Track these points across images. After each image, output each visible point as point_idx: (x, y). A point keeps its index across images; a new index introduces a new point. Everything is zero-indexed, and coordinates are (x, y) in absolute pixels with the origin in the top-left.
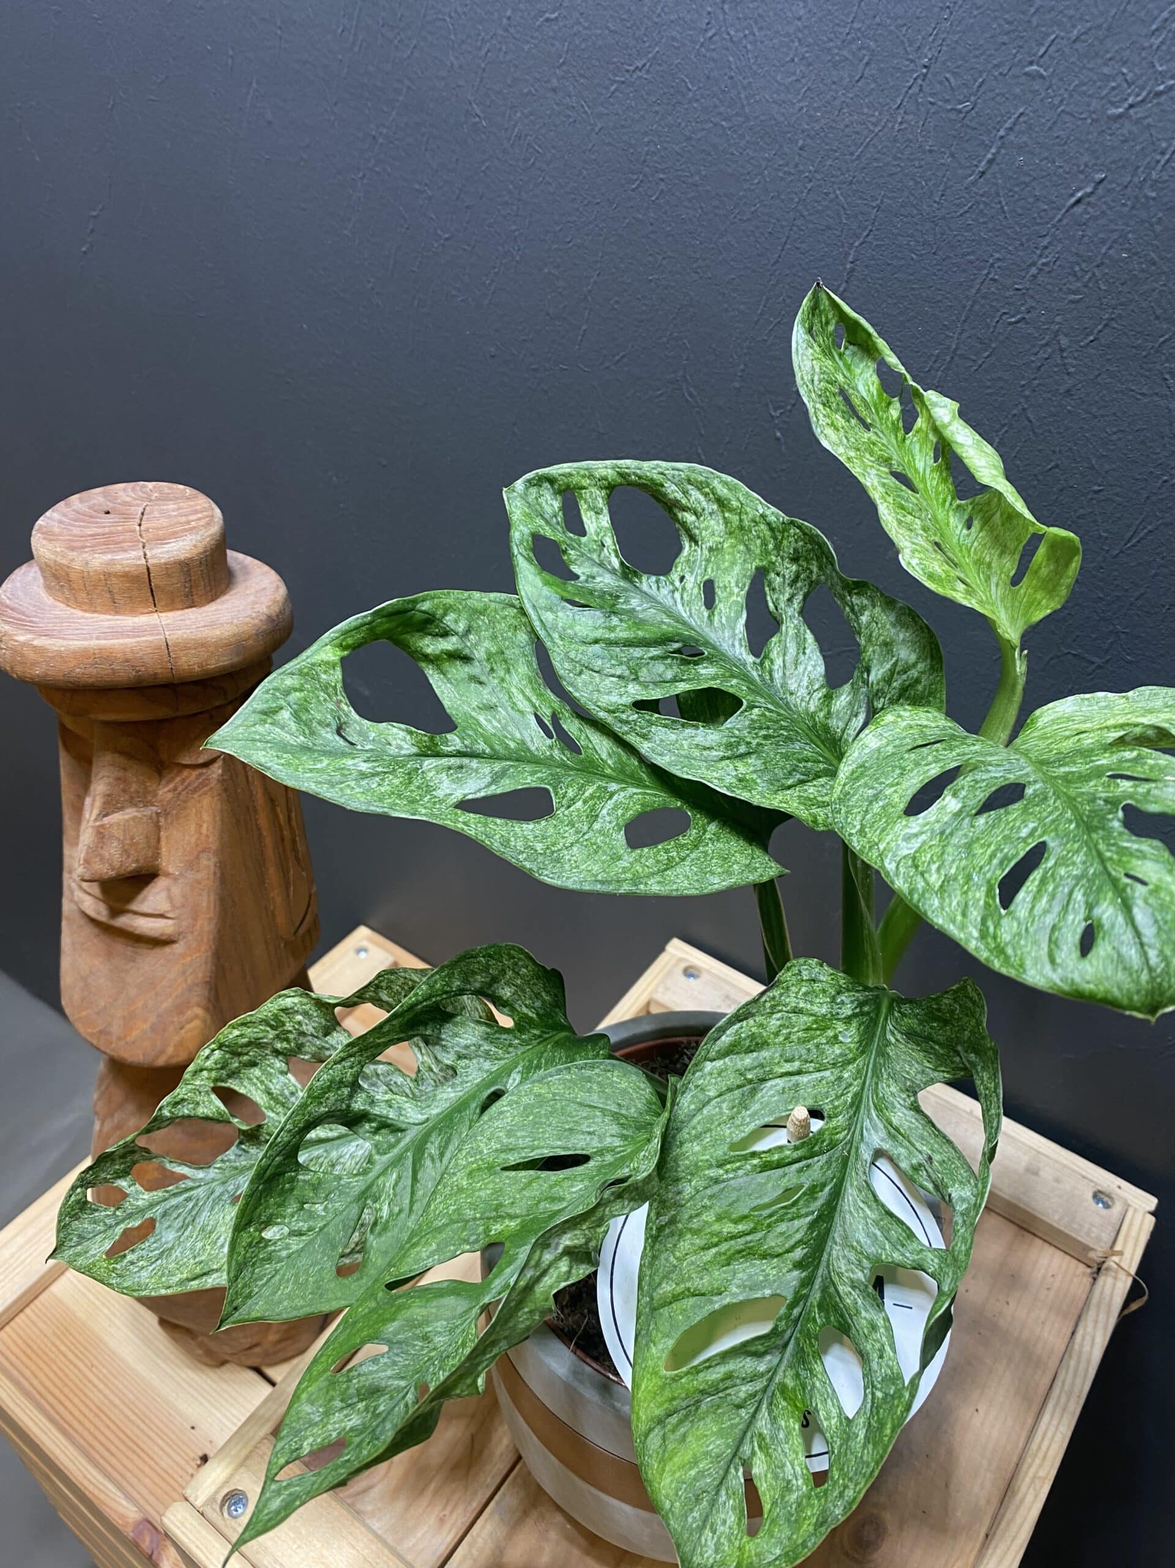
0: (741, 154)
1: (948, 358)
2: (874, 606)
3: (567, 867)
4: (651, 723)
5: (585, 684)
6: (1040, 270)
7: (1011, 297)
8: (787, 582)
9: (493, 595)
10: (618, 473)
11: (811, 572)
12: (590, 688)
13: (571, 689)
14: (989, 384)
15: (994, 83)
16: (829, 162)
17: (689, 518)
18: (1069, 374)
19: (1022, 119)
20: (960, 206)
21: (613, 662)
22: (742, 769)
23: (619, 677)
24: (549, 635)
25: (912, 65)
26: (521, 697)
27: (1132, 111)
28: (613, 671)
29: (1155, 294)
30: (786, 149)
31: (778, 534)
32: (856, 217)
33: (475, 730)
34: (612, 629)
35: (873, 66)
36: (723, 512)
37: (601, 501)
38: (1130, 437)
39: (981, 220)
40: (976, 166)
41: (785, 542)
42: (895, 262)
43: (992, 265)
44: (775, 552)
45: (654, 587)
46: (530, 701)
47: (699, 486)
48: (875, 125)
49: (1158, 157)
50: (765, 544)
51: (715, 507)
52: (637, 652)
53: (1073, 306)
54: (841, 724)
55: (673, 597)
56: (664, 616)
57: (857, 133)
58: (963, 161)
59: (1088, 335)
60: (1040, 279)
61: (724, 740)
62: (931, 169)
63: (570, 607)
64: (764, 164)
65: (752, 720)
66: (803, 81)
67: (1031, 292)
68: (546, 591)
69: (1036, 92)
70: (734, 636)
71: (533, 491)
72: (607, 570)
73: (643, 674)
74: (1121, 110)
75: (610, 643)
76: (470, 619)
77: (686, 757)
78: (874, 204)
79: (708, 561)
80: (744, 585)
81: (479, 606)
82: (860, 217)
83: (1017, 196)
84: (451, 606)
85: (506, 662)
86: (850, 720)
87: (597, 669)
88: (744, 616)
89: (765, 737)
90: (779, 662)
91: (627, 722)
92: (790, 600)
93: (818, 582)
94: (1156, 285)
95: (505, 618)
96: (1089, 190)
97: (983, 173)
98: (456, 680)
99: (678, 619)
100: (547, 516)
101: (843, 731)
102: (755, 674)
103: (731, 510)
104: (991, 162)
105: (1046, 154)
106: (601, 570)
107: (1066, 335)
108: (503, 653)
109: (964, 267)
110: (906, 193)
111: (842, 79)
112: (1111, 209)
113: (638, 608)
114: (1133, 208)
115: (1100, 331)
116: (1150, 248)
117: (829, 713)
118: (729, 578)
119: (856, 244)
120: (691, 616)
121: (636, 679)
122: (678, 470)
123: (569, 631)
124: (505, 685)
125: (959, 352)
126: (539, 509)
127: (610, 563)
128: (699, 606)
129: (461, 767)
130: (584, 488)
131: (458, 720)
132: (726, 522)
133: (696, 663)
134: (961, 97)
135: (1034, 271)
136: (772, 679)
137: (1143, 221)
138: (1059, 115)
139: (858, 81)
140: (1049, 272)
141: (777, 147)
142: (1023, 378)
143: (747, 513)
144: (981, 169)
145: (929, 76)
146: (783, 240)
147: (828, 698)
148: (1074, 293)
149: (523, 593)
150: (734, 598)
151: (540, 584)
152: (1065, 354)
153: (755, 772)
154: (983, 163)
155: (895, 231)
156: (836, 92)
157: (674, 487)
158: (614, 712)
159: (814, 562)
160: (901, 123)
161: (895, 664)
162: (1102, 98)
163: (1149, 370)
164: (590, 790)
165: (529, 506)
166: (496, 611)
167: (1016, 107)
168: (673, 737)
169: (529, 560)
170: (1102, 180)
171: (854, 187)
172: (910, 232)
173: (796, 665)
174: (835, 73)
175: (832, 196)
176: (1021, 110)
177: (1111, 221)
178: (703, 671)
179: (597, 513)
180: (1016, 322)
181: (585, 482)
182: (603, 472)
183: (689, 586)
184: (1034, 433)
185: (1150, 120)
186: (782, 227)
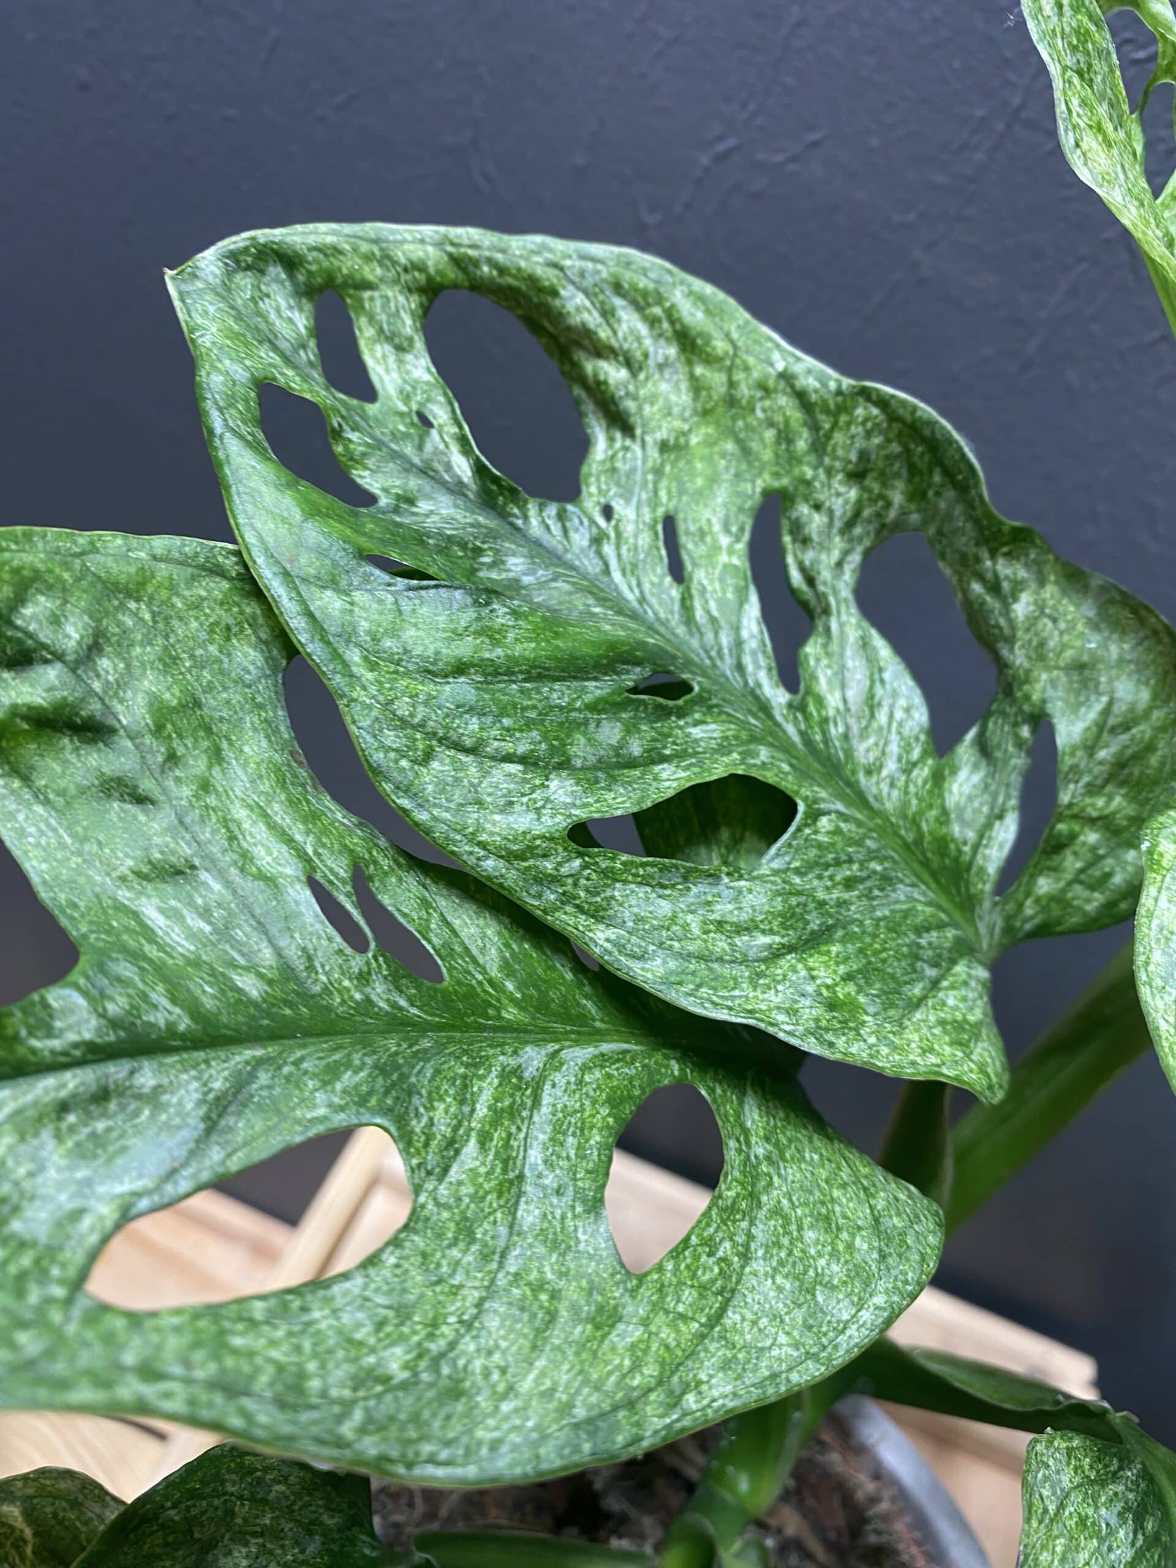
2: (1042, 583)
3: (483, 1400)
4: (610, 876)
5: (442, 787)
8: (838, 524)
9: (160, 543)
10: (451, 256)
11: (888, 505)
12: (457, 797)
13: (405, 802)
17: (614, 374)
21: (506, 722)
22: (825, 976)
23: (522, 760)
24: (336, 656)
26: (260, 831)
28: (508, 747)
31: (821, 417)
33: (136, 957)
34: (494, 636)
36: (690, 363)
37: (409, 322)
41: (839, 437)
44: (812, 458)
45: (556, 528)
46: (289, 841)
47: (640, 301)
50: (785, 437)
51: (672, 351)
52: (559, 694)
54: (971, 835)
55: (599, 554)
56: (591, 601)
61: (778, 904)
63: (386, 577)
65: (820, 846)
68: (314, 533)
70: (739, 644)
71: (245, 282)
72: (443, 483)
73: (580, 749)
75: (493, 672)
76: (96, 615)
77: (700, 958)
79: (658, 472)
80: (742, 529)
81: (123, 572)
84: (37, 575)
85: (208, 730)
86: (988, 826)
87: (468, 742)
88: (754, 598)
89: (849, 883)
90: (833, 701)
91: (555, 880)
92: (839, 564)
93: (899, 525)
95: (196, 605)
98: (61, 793)
99: (620, 607)
100: (284, 345)
101: (976, 848)
102: (791, 730)
103: (711, 360)
106: (427, 485)
108: (198, 704)
113: (527, 580)
117: (945, 812)
118: (706, 514)
120: (642, 600)
121: (565, 765)
122: (594, 260)
123: (388, 643)
124: (212, 800)
126: (263, 326)
127: (448, 467)
128: (656, 575)
129: (101, 1096)
130: (369, 286)
131: (78, 928)
132: (697, 387)
133: (681, 713)
136: (826, 740)
143: (747, 369)
147: (938, 779)
149: (250, 538)
150: (723, 558)
151: (298, 516)
153: (848, 977)
157: (580, 299)
158: (521, 856)
159: (900, 485)
161: (1107, 711)
164: (486, 1091)
165: (238, 318)
166: (173, 588)
168: (664, 908)
169: (253, 446)
173: (872, 709)
178: (696, 732)
179: (400, 349)
181: (372, 272)
182: (417, 252)
183: (629, 529)
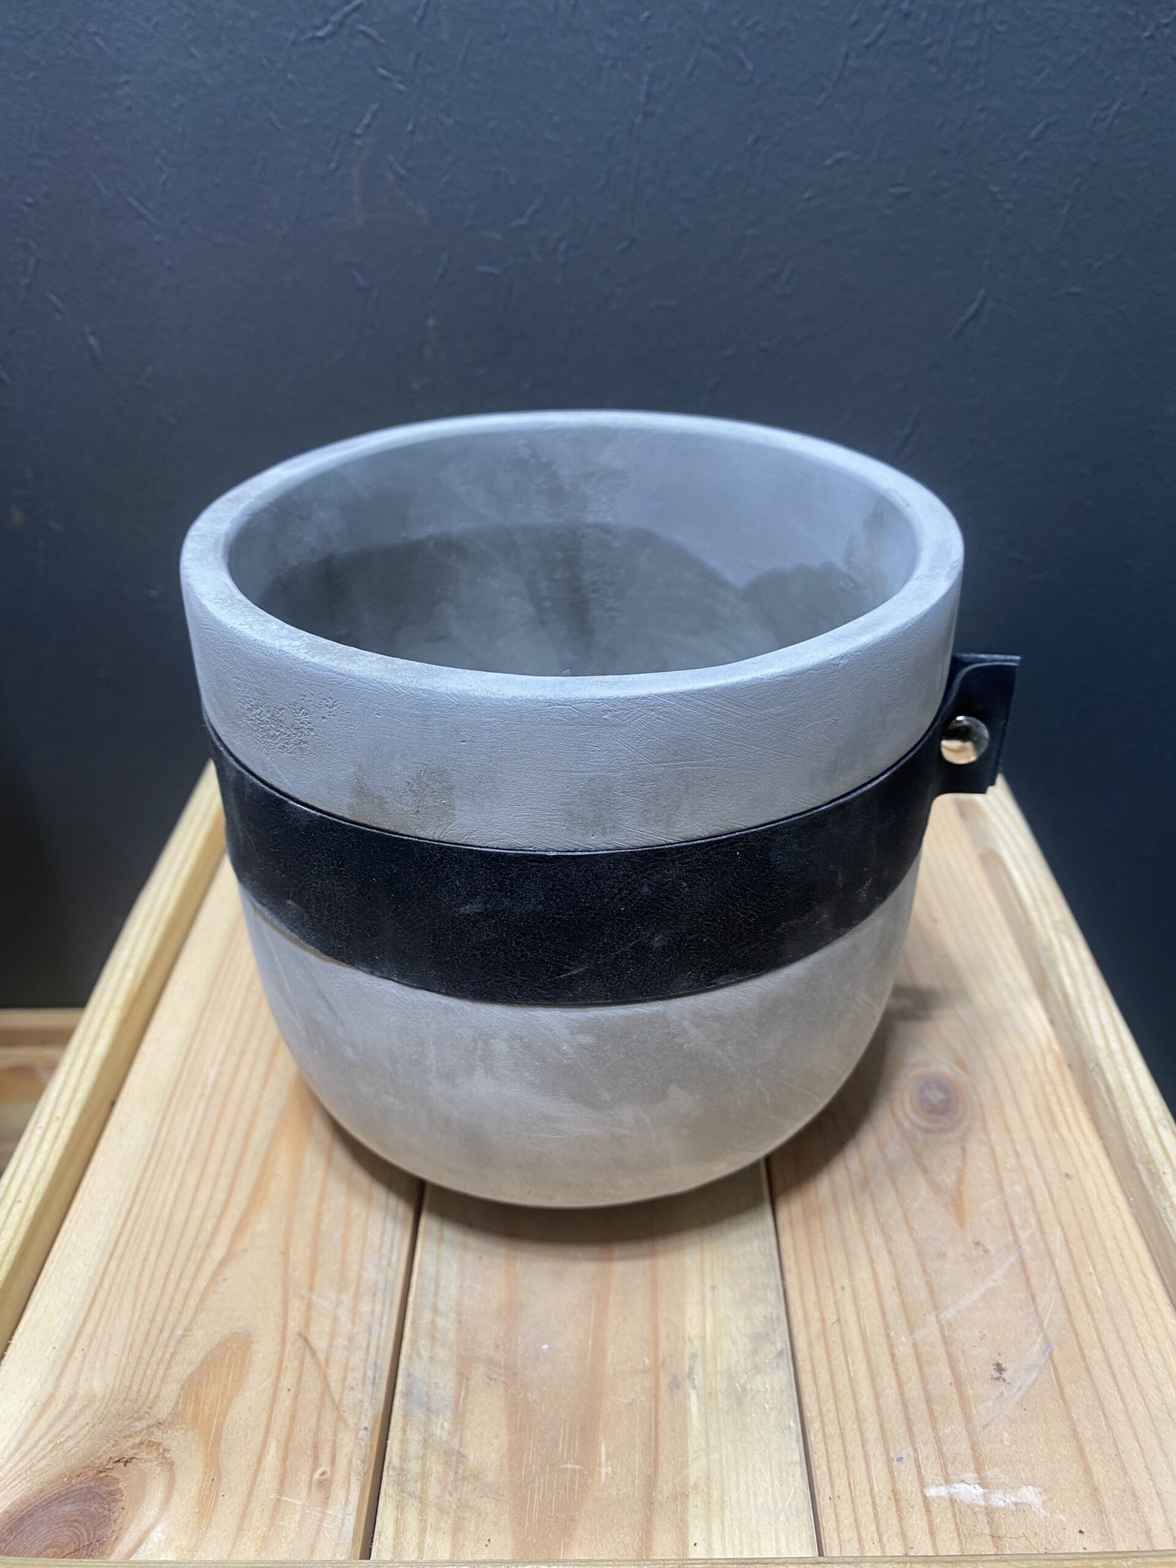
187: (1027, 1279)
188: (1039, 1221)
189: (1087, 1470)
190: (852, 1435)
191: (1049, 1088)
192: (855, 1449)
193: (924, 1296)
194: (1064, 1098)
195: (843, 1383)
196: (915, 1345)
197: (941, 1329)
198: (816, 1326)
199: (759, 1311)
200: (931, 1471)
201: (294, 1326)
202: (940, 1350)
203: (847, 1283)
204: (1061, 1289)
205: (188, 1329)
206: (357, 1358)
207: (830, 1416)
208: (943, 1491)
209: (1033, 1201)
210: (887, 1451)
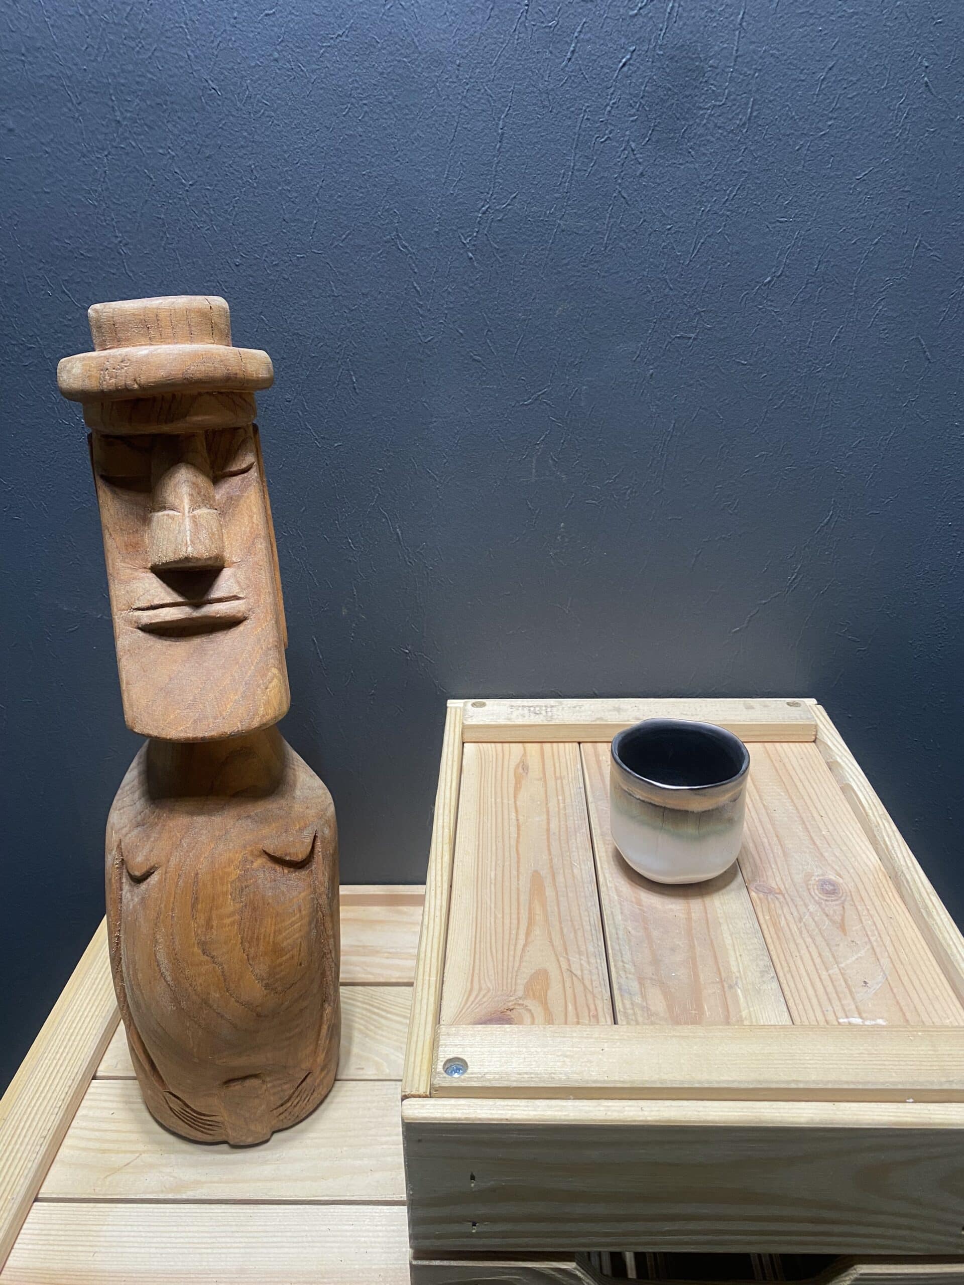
0: (419, 76)
1: (570, 173)
6: (612, 107)
7: (599, 127)
14: (597, 182)
15: (567, 8)
16: (478, 70)
18: (640, 163)
19: (585, 25)
20: (560, 80)
25: (519, 6)
27: (641, 11)
29: (674, 106)
30: (449, 68)
32: (500, 100)
35: (496, 9)
38: (680, 191)
39: (574, 86)
40: (565, 56)
42: (528, 123)
43: (585, 111)
48: (502, 43)
49: (659, 32)
53: (634, 123)
57: (493, 50)
58: (558, 54)
59: (645, 138)
60: (613, 112)
62: (540, 63)
64: (436, 80)
66: (454, 25)
67: (609, 121)
69: (590, 9)
74: (636, 11)
78: (510, 90)
82: (502, 100)
83: (591, 68)
94: (673, 101)
96: (628, 57)
97: (570, 59)
104: (573, 52)
105: (602, 42)
107: (634, 141)
109: (569, 115)
110: (528, 80)
111: (478, 20)
112: (642, 65)
114: (653, 62)
115: (651, 134)
116: (666, 81)
119: (503, 117)
125: (576, 168)
134: (549, 19)
135: (609, 108)
137: (659, 68)
138: (605, 19)
139: (488, 20)
140: (617, 107)
141: (442, 67)
142: (615, 173)
144: (569, 57)
145: (530, 10)
146: (455, 125)
148: (633, 116)
152: (635, 152)
154: (569, 54)
155: (526, 104)
156: (475, 28)
160: (518, 40)
162: (625, 7)
163: (681, 149)
167: (581, 19)
170: (634, 50)
171: (495, 82)
172: (534, 102)
174: (473, 17)
175: (483, 91)
176: (584, 20)
177: (644, 71)
180: (606, 140)
184: (628, 205)
185: (650, 14)
186: (453, 117)
187: (875, 954)
188: (879, 934)
189: (904, 1014)
190: (806, 1002)
191: (881, 885)
192: (808, 1007)
193: (831, 959)
194: (888, 889)
195: (800, 987)
196: (829, 975)
197: (840, 970)
198: (786, 969)
199: (761, 963)
200: (840, 1014)
201: (564, 966)
202: (840, 977)
203: (798, 955)
204: (890, 958)
205: (519, 968)
206: (595, 977)
207: (797, 998)
208: (846, 1020)
209: (876, 927)
210: (821, 1008)
